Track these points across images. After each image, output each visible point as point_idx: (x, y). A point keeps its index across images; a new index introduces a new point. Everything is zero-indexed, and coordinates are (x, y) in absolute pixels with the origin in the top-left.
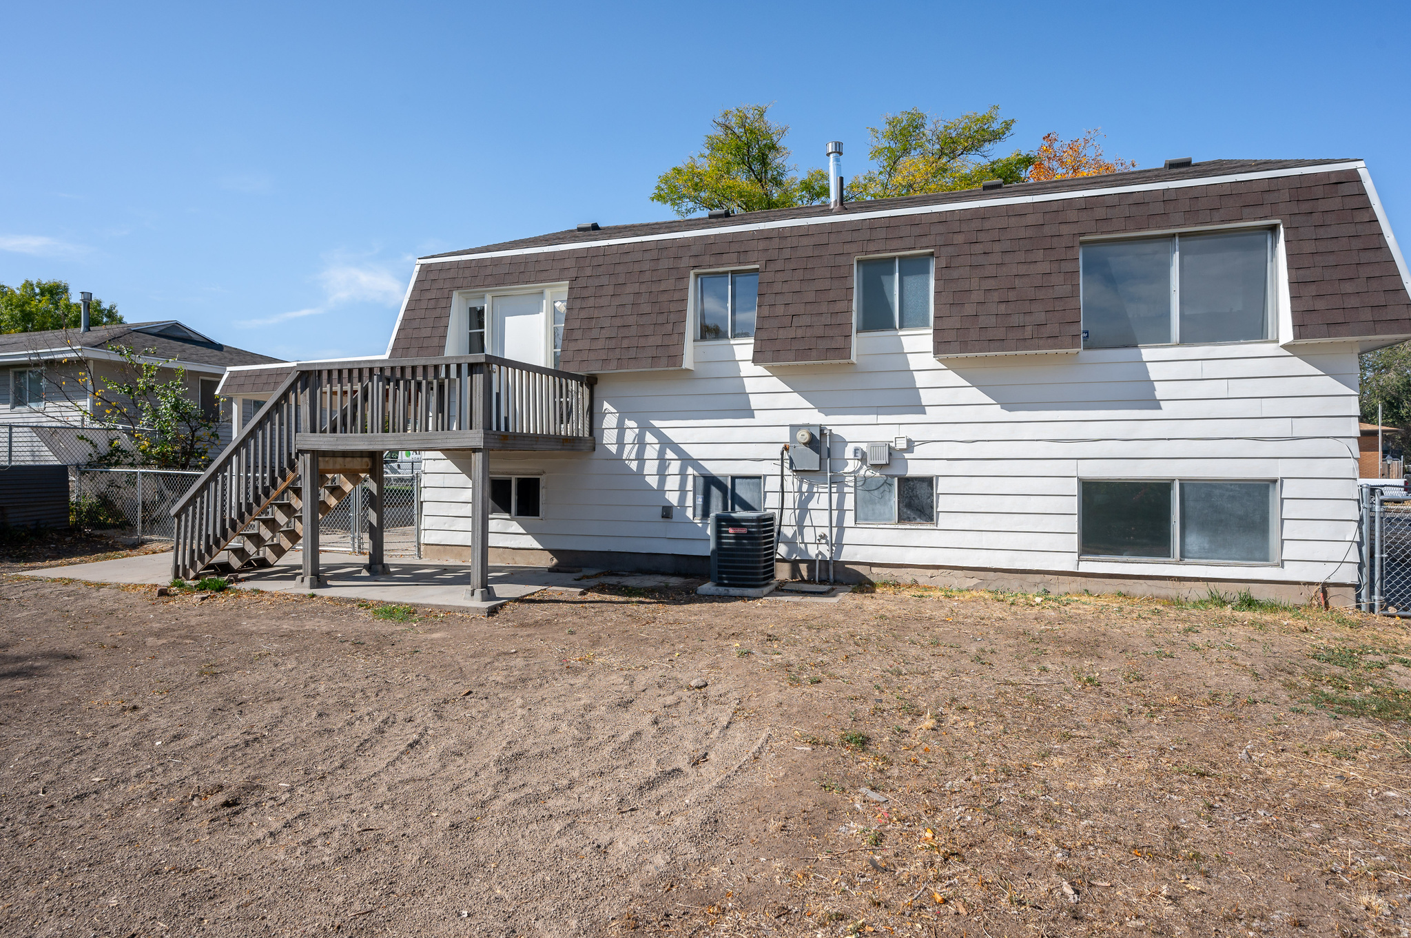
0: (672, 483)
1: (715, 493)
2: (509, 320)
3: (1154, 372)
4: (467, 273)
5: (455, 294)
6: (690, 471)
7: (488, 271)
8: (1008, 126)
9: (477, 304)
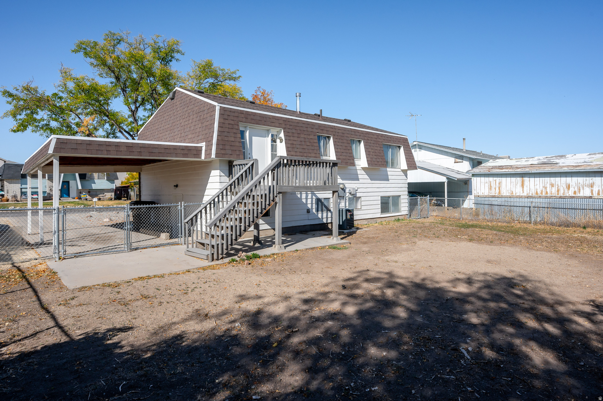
0: (309, 201)
1: (320, 203)
3: (389, 173)
4: (243, 116)
6: (314, 197)
8: (240, 77)
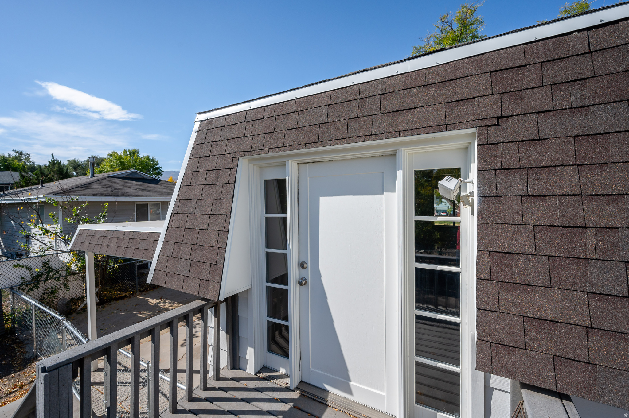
2: (325, 202)
4: (259, 128)
5: (243, 164)
7: (292, 122)
9: (274, 175)
